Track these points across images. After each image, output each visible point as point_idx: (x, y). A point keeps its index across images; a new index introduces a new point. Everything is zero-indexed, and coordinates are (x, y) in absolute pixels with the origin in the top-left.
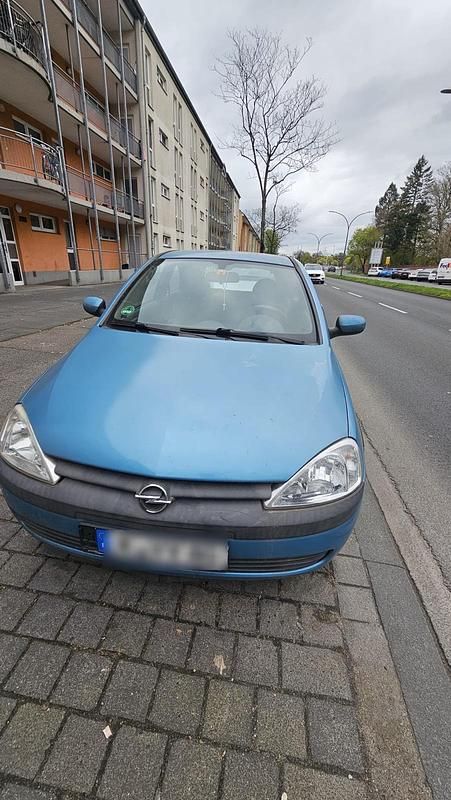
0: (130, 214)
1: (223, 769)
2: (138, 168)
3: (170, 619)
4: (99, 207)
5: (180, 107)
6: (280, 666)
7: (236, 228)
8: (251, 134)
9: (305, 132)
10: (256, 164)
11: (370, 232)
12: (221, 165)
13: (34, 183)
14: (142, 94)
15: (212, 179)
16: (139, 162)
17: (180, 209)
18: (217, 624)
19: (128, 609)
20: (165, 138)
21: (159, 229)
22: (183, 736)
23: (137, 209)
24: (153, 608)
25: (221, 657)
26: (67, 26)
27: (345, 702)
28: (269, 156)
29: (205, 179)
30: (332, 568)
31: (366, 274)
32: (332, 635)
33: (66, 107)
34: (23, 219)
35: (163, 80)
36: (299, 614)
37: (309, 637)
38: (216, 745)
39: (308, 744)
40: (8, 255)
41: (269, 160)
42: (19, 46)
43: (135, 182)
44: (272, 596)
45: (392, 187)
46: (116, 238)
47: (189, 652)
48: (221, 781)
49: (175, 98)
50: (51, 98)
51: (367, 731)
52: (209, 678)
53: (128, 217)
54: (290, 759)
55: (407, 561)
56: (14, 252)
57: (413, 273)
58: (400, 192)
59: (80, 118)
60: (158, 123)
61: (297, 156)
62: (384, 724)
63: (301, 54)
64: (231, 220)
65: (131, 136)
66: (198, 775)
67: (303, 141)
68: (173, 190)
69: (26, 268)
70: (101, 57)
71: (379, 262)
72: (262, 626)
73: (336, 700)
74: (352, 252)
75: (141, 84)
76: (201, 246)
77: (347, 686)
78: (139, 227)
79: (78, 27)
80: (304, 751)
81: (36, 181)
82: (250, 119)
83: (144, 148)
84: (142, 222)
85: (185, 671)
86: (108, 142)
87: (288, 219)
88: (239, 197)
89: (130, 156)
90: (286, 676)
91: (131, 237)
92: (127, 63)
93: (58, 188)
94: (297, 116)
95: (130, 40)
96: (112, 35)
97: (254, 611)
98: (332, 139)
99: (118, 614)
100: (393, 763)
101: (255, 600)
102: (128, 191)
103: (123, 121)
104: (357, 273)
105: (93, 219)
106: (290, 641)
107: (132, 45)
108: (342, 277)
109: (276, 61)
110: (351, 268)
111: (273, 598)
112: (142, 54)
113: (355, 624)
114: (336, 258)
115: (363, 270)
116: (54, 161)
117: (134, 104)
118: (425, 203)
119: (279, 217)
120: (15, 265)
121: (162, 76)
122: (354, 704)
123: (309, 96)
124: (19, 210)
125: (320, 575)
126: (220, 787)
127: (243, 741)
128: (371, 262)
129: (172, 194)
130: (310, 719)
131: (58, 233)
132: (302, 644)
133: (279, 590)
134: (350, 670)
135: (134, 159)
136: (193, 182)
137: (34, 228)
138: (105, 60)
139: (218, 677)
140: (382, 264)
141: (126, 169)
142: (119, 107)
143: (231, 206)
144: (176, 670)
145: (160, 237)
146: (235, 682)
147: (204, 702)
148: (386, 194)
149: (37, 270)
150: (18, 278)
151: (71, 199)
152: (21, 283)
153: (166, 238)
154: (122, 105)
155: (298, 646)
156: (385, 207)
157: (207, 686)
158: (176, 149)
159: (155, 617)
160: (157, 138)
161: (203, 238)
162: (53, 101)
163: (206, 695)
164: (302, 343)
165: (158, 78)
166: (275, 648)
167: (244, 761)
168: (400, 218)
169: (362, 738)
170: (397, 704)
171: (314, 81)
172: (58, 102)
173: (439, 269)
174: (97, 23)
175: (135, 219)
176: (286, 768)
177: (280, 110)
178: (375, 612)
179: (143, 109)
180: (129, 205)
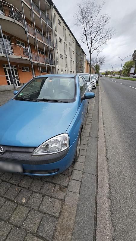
0: (50, 64)
1: (10, 232)
2: (53, 50)
3: (16, 185)
4: (41, 63)
5: (66, 30)
6: (41, 203)
7: (85, 65)
8: (85, 35)
9: (103, 32)
10: (87, 45)
11: (131, 62)
12: (80, 46)
13: (21, 58)
14: (53, 28)
15: (77, 50)
16: (53, 48)
17: (66, 61)
18: (29, 188)
19: (6, 181)
20: (61, 40)
21: (60, 68)
22: (3, 220)
23: (52, 62)
24: (13, 182)
25: (25, 198)
26: (30, 11)
27: (56, 217)
28: (92, 41)
29: (74, 51)
30: (71, 174)
31: (129, 76)
32: (61, 195)
33: (30, 35)
34: (20, 69)
35: (60, 22)
36: (54, 188)
37: (55, 195)
38: (11, 224)
39: (38, 228)
40: (16, 79)
41: (92, 43)
42: (16, 20)
43: (52, 54)
44: (49, 181)
46: (46, 72)
47: (17, 196)
48: (8, 235)
49: (64, 27)
50: (26, 33)
51: (58, 228)
52: (19, 204)
53: (50, 65)
54: (31, 233)
55: (99, 173)
56: (18, 78)
59: (34, 37)
60: (58, 36)
61: (101, 40)
62: (65, 226)
63: (101, 7)
64: (84, 63)
65: (50, 41)
66: (2, 232)
67: (103, 35)
68: (64, 56)
69: (21, 82)
70: (40, 18)
71: (134, 72)
72: (41, 190)
73: (53, 216)
74: (124, 70)
75: (53, 24)
76: (73, 72)
77: (58, 212)
78: (53, 68)
79: (33, 11)
80: (36, 231)
81: (21, 57)
82: (85, 30)
83: (54, 44)
84: (54, 66)
85: (13, 201)
86: (43, 43)
87: (101, 61)
88: (86, 55)
89: (50, 47)
90: (41, 206)
91: (51, 71)
92: (48, 19)
93: (28, 59)
94: (101, 27)
95: (49, 12)
96: (43, 11)
97: (41, 185)
98: (113, 33)
99: (3, 182)
100: (62, 239)
101: (43, 182)
102: (50, 58)
103: (48, 37)
104: (126, 76)
105: (39, 67)
106: (48, 196)
107: (50, 14)
108: (120, 78)
109: (93, 10)
110: (125, 75)
111: (49, 182)
112: (53, 15)
113: (71, 193)
114: (119, 72)
115: (128, 75)
116: (27, 51)
117: (51, 31)
119: (98, 60)
120: (18, 82)
121: (59, 21)
122: (58, 218)
123: (104, 20)
124: (19, 66)
125: (67, 176)
126: (6, 237)
127: (19, 224)
128: (131, 72)
129: (63, 57)
130: (42, 221)
131: (30, 72)
132: (51, 197)
133: (52, 179)
134: (62, 207)
135: (51, 47)
136: (70, 52)
137: (23, 71)
138: (42, 19)
139: (21, 204)
141: (49, 51)
142: (46, 32)
143: (83, 59)
144: (11, 201)
145: (60, 70)
146: (26, 206)
147: (14, 211)
149: (24, 83)
150: (19, 85)
151: (32, 61)
152: (20, 87)
153: (62, 70)
154: (47, 32)
155: (49, 197)
157: (17, 206)
158: (65, 43)
159: (12, 184)
160: (58, 40)
161: (74, 69)
162: (27, 34)
163: (15, 209)
164: (67, 102)
165: (58, 22)
166: (42, 197)
167: (17, 230)
169: (55, 230)
170: (72, 220)
171: (106, 15)
172: (28, 33)
174: (39, 8)
175: (52, 65)
176: (28, 235)
177: (95, 26)
178: (79, 189)
179: (53, 32)
180: (50, 62)
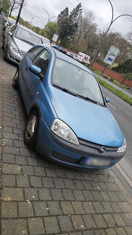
6: (108, 187)
11: (55, 25)
25: (98, 187)
32: (112, 180)
36: (104, 177)
45: (67, 9)
57: (69, 53)
58: (70, 14)
71: (56, 41)
77: (118, 189)
118: (77, 24)
128: (53, 40)
130: (117, 195)
132: (108, 183)
134: (117, 186)
140: (57, 43)
146: (103, 191)
148: (64, 11)
156: (62, 16)
166: (105, 184)
168: (67, 25)
173: (78, 56)
178: (115, 175)
